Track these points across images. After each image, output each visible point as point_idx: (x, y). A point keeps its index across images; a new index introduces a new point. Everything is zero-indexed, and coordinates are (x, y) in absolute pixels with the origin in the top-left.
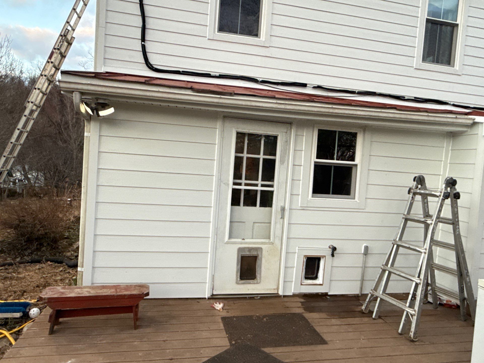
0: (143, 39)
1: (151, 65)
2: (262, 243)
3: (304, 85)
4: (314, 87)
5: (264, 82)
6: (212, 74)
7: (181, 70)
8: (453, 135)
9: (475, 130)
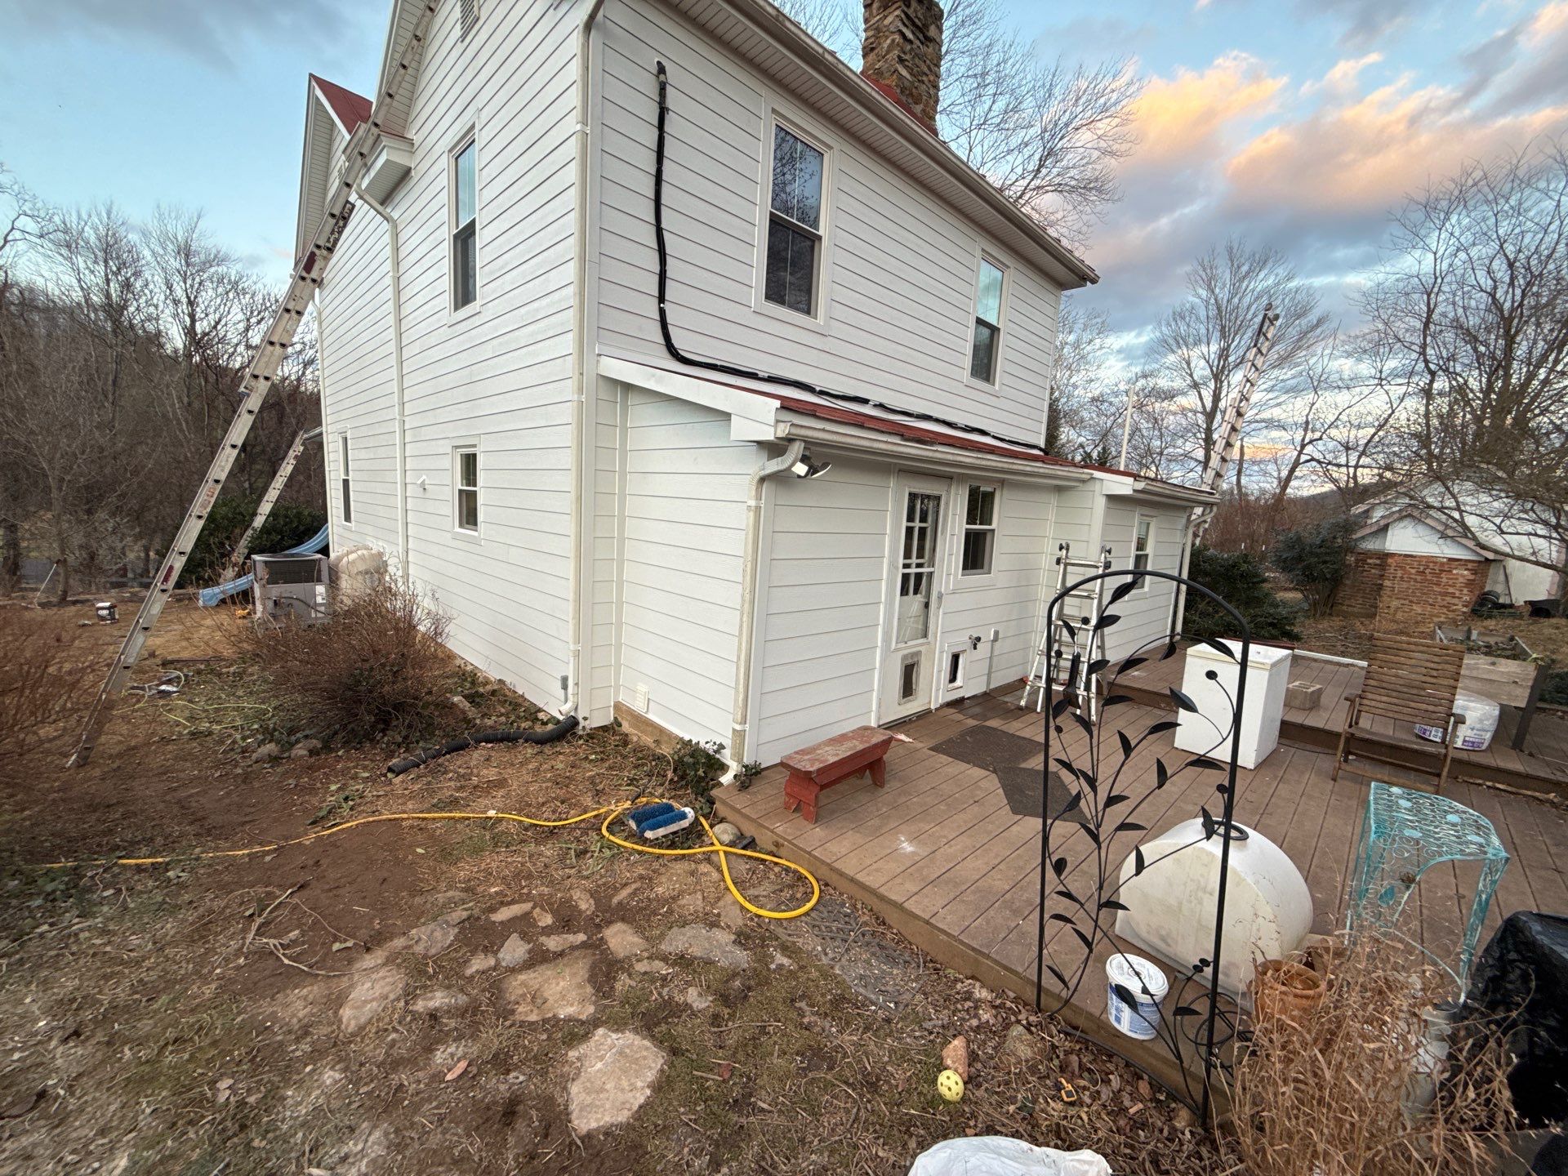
0: (662, 298)
1: (675, 349)
2: (922, 645)
3: (865, 401)
4: (875, 406)
5: (822, 393)
6: (761, 374)
7: (719, 363)
8: (1059, 489)
9: (1089, 486)
